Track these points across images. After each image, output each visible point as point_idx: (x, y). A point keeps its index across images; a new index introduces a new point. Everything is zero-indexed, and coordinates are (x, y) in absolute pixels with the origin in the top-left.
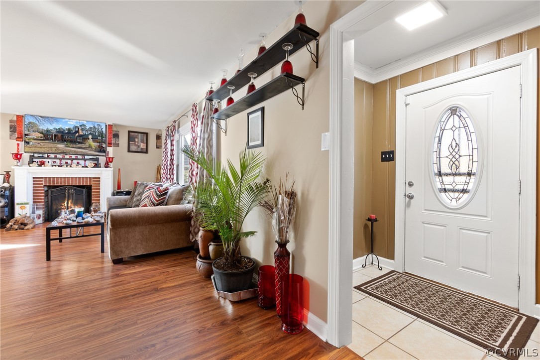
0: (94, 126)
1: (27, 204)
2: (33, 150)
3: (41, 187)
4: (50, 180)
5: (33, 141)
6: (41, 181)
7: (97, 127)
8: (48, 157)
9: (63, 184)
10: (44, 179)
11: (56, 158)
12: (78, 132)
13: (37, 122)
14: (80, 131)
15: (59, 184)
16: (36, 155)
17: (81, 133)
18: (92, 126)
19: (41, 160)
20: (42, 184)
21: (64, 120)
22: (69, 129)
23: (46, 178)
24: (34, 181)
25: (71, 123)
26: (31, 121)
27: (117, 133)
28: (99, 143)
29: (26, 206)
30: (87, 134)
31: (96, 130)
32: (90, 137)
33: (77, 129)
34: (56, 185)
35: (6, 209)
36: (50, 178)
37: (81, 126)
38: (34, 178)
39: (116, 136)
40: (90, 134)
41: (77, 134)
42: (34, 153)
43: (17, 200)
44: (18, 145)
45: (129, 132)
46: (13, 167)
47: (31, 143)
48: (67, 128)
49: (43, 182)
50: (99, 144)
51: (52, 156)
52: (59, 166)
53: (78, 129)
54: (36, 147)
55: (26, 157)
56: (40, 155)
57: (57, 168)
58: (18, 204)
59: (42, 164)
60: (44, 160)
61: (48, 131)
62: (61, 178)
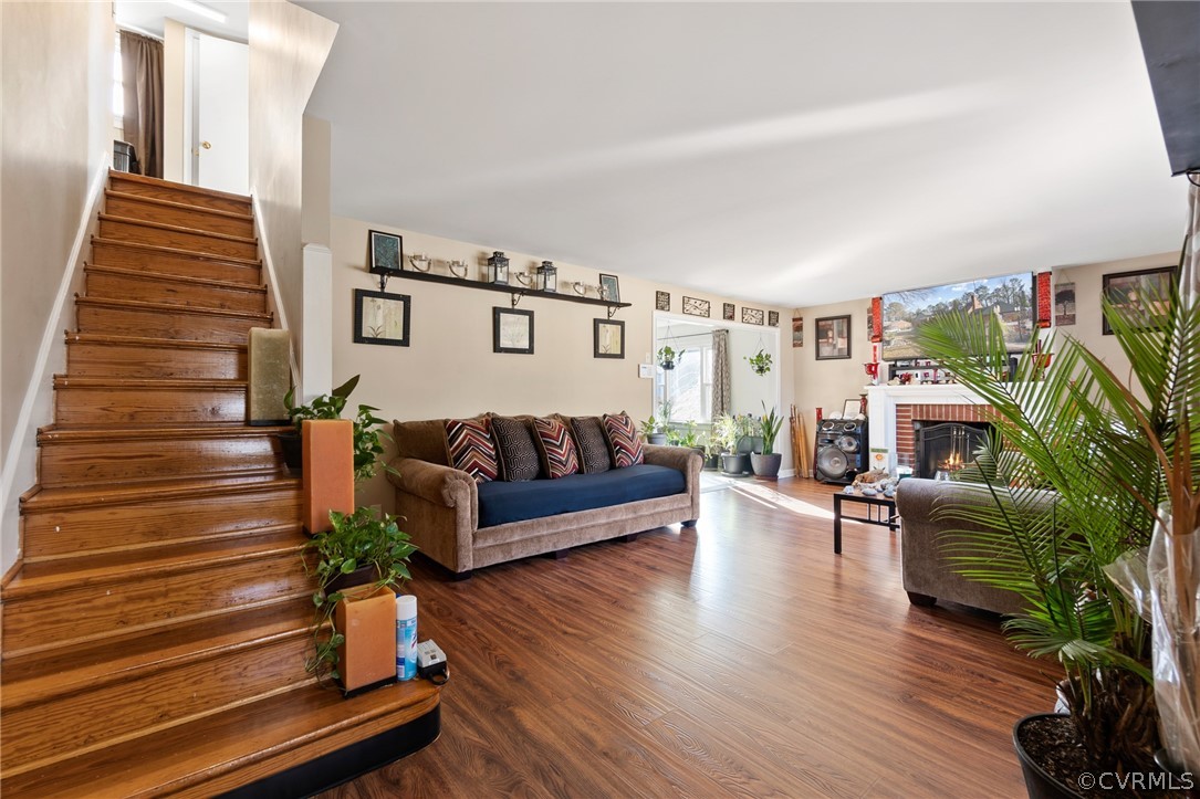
0: (1004, 286)
1: (885, 451)
2: (895, 354)
3: (907, 423)
4: (921, 410)
5: (897, 338)
6: (908, 411)
7: (1009, 285)
8: (917, 367)
9: (944, 419)
10: (912, 408)
11: (928, 366)
12: (971, 304)
13: (902, 302)
14: (976, 302)
15: (937, 419)
16: (899, 364)
17: (978, 306)
18: (1000, 286)
19: (904, 372)
20: (909, 417)
21: (945, 287)
22: (955, 304)
23: (915, 405)
24: (897, 411)
25: (959, 289)
26: (893, 301)
27: (1069, 288)
28: (1018, 319)
29: (883, 454)
30: (989, 304)
31: (1009, 292)
32: (997, 310)
33: (970, 300)
34: (931, 419)
35: (858, 457)
36: (921, 406)
37: (977, 291)
38: (897, 405)
39: (1066, 296)
40: (996, 304)
41: (970, 310)
42: (896, 360)
43: (872, 444)
44: (875, 348)
45: (1107, 278)
46: (866, 388)
47: (893, 343)
48: (951, 300)
49: (911, 414)
50: (1016, 323)
51: (922, 363)
52: (933, 383)
53: (973, 297)
54: (899, 348)
55: (884, 367)
56: (905, 363)
57: (930, 386)
58: (874, 450)
59: (906, 380)
60: (910, 372)
61: (919, 313)
62: (940, 406)
